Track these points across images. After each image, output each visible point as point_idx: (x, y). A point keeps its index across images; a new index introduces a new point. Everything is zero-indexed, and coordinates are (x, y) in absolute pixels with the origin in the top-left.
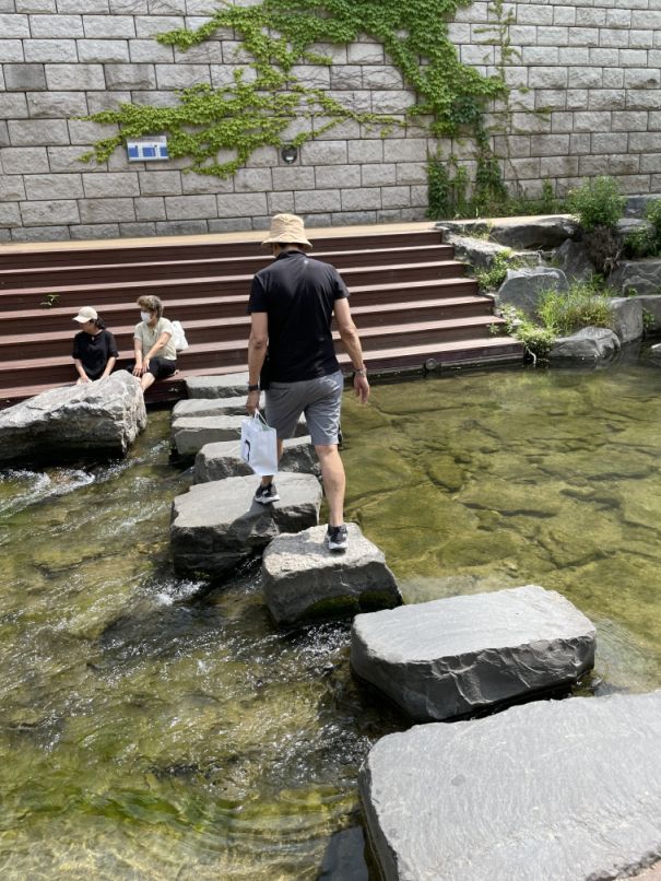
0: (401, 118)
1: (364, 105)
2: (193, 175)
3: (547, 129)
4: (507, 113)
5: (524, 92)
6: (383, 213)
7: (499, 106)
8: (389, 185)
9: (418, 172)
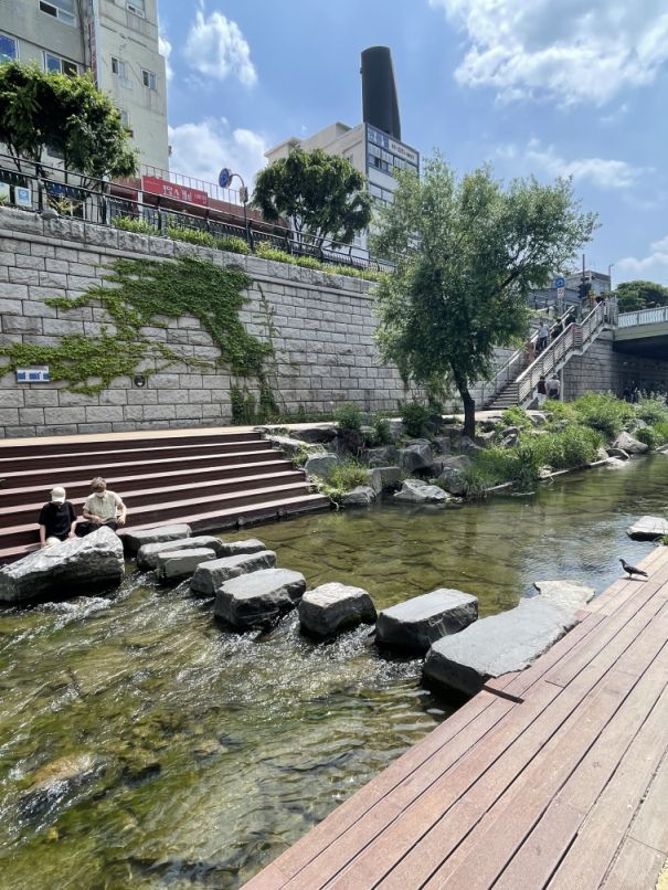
0: (213, 363)
1: (190, 354)
2: (68, 392)
3: (298, 374)
4: (275, 364)
5: (283, 353)
6: (204, 420)
7: (270, 359)
8: (207, 403)
9: (225, 396)
